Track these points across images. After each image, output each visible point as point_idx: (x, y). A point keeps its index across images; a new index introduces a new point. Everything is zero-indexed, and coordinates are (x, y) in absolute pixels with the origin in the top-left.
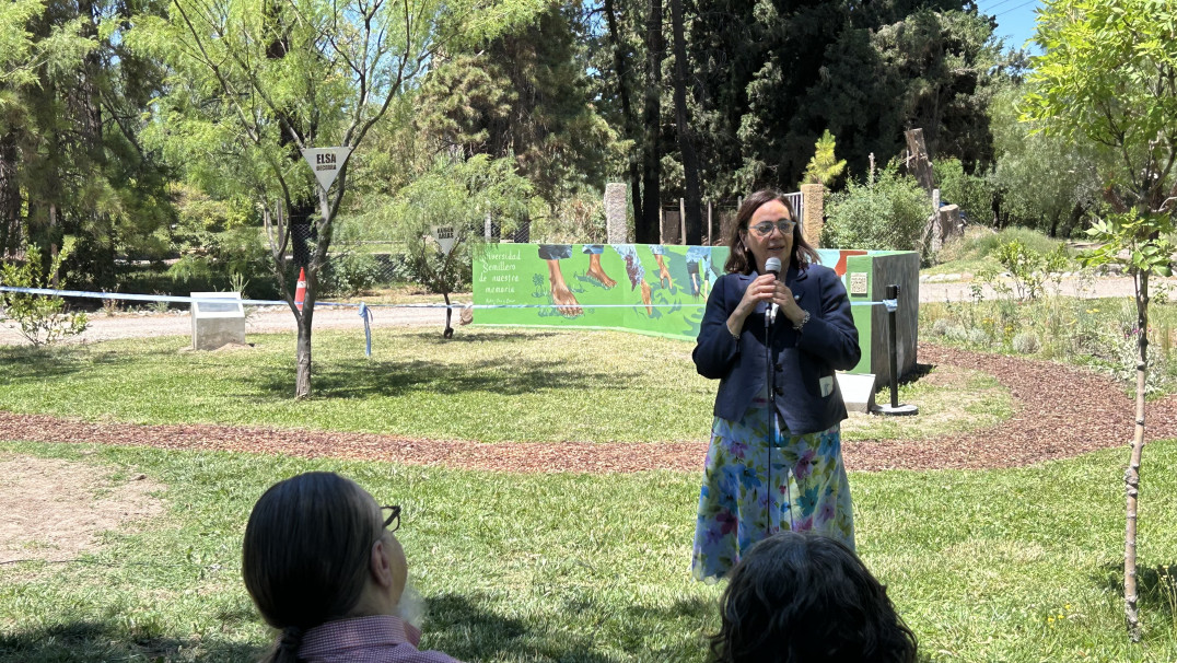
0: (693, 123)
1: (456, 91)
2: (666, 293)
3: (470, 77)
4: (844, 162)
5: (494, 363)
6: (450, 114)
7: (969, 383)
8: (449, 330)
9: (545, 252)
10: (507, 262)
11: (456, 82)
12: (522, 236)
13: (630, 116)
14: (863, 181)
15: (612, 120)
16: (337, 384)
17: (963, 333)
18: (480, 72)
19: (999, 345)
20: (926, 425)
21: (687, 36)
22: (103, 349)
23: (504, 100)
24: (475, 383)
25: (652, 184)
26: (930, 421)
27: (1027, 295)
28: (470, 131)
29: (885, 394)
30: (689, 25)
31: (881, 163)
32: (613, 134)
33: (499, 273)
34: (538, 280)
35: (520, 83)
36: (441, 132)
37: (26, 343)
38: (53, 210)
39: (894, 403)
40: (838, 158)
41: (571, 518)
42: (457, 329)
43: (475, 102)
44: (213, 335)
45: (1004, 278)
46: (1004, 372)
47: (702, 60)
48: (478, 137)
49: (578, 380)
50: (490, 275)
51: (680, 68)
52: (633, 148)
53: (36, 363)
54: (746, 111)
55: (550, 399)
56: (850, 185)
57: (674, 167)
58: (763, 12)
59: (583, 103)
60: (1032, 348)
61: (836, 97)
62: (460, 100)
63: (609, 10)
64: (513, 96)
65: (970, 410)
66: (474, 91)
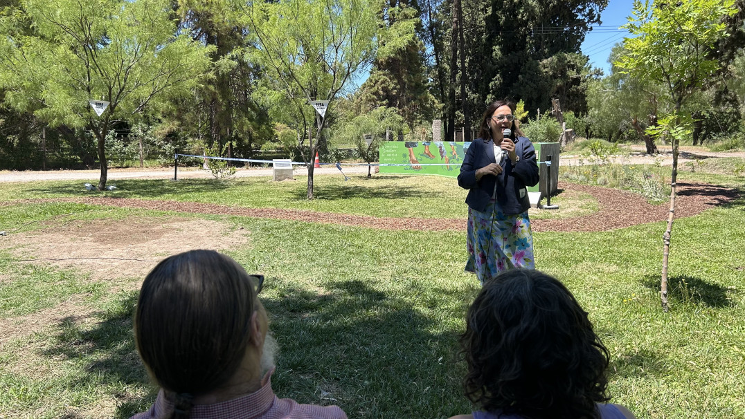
0: (468, 98)
1: (376, 85)
2: (455, 160)
3: (382, 79)
4: (528, 112)
5: (385, 187)
6: (374, 94)
7: (580, 196)
8: (370, 175)
9: (407, 145)
10: (393, 149)
11: (376, 82)
12: (401, 139)
13: (444, 96)
14: (535, 119)
15: (437, 97)
16: (324, 194)
17: (576, 177)
18: (385, 77)
19: (591, 182)
20: (562, 213)
21: (466, 65)
22: (240, 180)
23: (394, 88)
24: (377, 195)
25: (451, 122)
26: (564, 212)
27: (602, 163)
28: (382, 100)
29: (545, 201)
30: (467, 60)
31: (542, 112)
32: (436, 101)
33: (389, 153)
34: (405, 155)
35: (400, 82)
36: (370, 101)
37: (214, 178)
38: (228, 130)
39: (549, 204)
40: (525, 110)
41: (410, 249)
42: (373, 174)
43: (383, 89)
44: (280, 175)
46: (594, 193)
47: (472, 74)
48: (384, 102)
49: (418, 194)
50: (386, 154)
51: (464, 77)
52: (444, 107)
53: (214, 185)
54: (489, 93)
55: (406, 201)
56: (530, 121)
57: (460, 115)
58: (496, 55)
59: (425, 89)
60: (605, 183)
61: (525, 87)
62: (378, 88)
63: (436, 55)
64: (398, 87)
65: (581, 207)
66: (383, 85)
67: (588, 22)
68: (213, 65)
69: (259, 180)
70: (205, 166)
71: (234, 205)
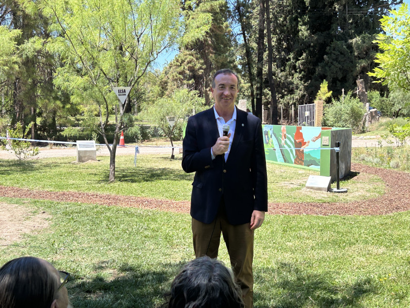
0: (276, 77)
1: (183, 64)
3: (188, 59)
4: (331, 92)
6: (180, 73)
7: (370, 180)
8: (173, 156)
11: (183, 61)
13: (251, 74)
14: (338, 100)
17: (372, 160)
18: (191, 57)
19: (385, 165)
20: (349, 197)
21: (273, 44)
22: (44, 162)
23: (201, 68)
26: (351, 195)
27: (400, 145)
28: (189, 80)
29: (335, 184)
30: (275, 39)
31: (346, 93)
32: (242, 81)
35: (207, 62)
36: (176, 80)
37: (17, 159)
39: (338, 188)
40: (329, 89)
42: (176, 155)
43: (190, 69)
44: (84, 157)
45: (391, 138)
46: (385, 176)
47: (279, 53)
48: (190, 82)
51: (271, 56)
52: (249, 87)
54: (296, 72)
56: (334, 101)
58: (303, 35)
60: (397, 166)
61: (330, 67)
62: (184, 68)
63: (244, 34)
64: (204, 67)
65: (368, 191)
66: (190, 65)
67: (392, 4)
68: (18, 49)
69: (62, 161)
70: (8, 147)
71: (36, 188)
